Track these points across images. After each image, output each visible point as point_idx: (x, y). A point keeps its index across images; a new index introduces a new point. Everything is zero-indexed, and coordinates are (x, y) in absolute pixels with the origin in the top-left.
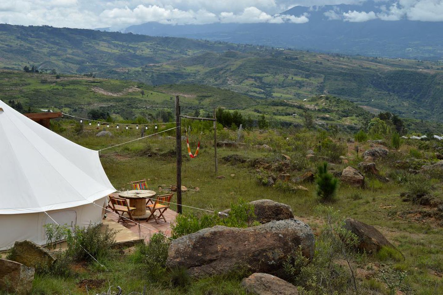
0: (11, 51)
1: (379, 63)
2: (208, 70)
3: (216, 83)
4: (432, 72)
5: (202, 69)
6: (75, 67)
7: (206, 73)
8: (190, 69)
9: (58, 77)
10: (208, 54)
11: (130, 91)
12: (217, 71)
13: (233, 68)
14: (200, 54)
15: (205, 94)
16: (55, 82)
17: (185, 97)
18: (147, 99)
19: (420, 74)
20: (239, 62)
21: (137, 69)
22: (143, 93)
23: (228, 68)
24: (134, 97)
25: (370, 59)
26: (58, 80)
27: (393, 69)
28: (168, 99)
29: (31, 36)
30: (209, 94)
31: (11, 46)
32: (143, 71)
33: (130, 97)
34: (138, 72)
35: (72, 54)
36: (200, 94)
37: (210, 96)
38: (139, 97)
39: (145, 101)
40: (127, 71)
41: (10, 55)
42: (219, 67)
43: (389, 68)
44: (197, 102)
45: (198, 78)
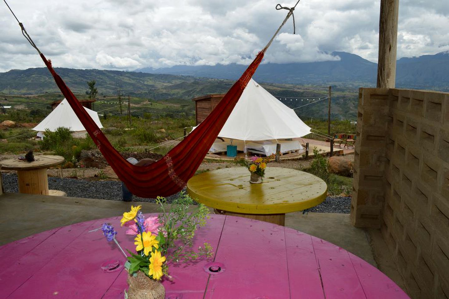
0: (76, 83)
1: (274, 86)
2: (184, 91)
3: (189, 98)
4: (302, 91)
5: (181, 91)
6: (111, 91)
7: (183, 93)
8: (174, 91)
9: (104, 97)
10: (184, 83)
11: (145, 103)
12: (189, 92)
13: (198, 90)
14: (179, 83)
15: (185, 104)
16: (103, 99)
17: (174, 106)
18: (154, 108)
19: (295, 92)
20: (201, 87)
21: (146, 92)
22: (151, 104)
23: (195, 90)
24: (147, 106)
25: (270, 84)
26: (105, 98)
27: (282, 89)
28: (165, 107)
29: (86, 75)
30: (188, 104)
31: (76, 81)
32: (149, 93)
33: (145, 106)
34: (146, 93)
35: (110, 84)
36: (183, 104)
37: (189, 105)
38: (150, 106)
39: (153, 109)
40: (140, 93)
41: (76, 86)
42: (190, 89)
43: (279, 89)
44: (181, 109)
45: (179, 95)
